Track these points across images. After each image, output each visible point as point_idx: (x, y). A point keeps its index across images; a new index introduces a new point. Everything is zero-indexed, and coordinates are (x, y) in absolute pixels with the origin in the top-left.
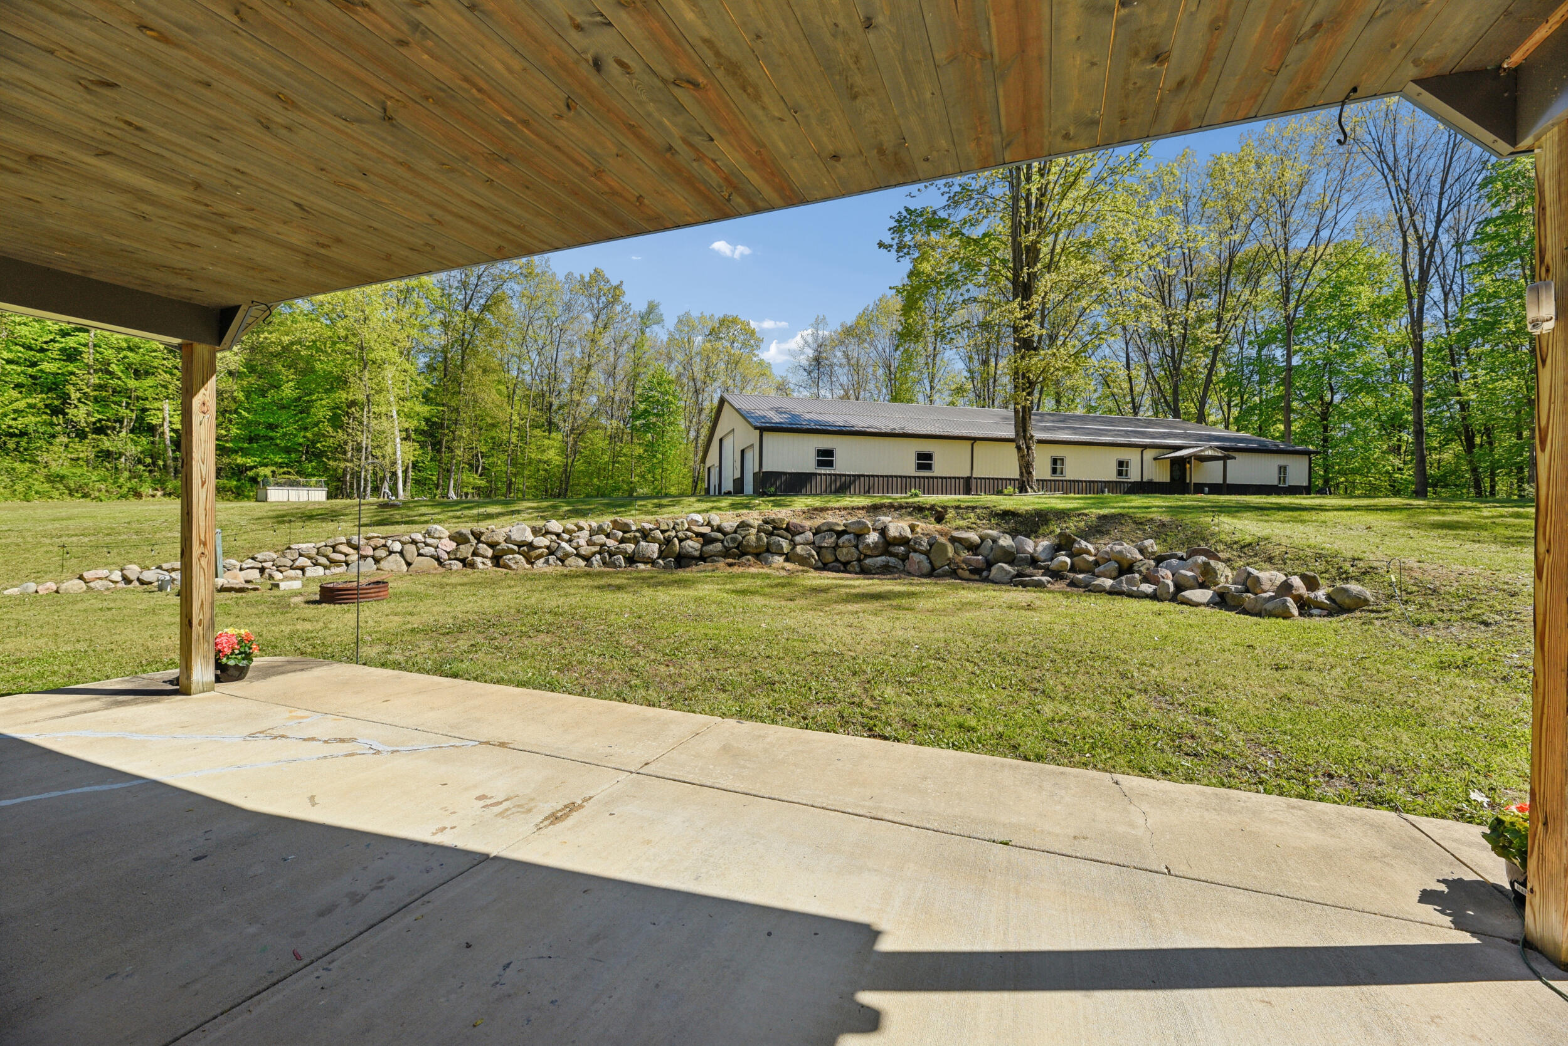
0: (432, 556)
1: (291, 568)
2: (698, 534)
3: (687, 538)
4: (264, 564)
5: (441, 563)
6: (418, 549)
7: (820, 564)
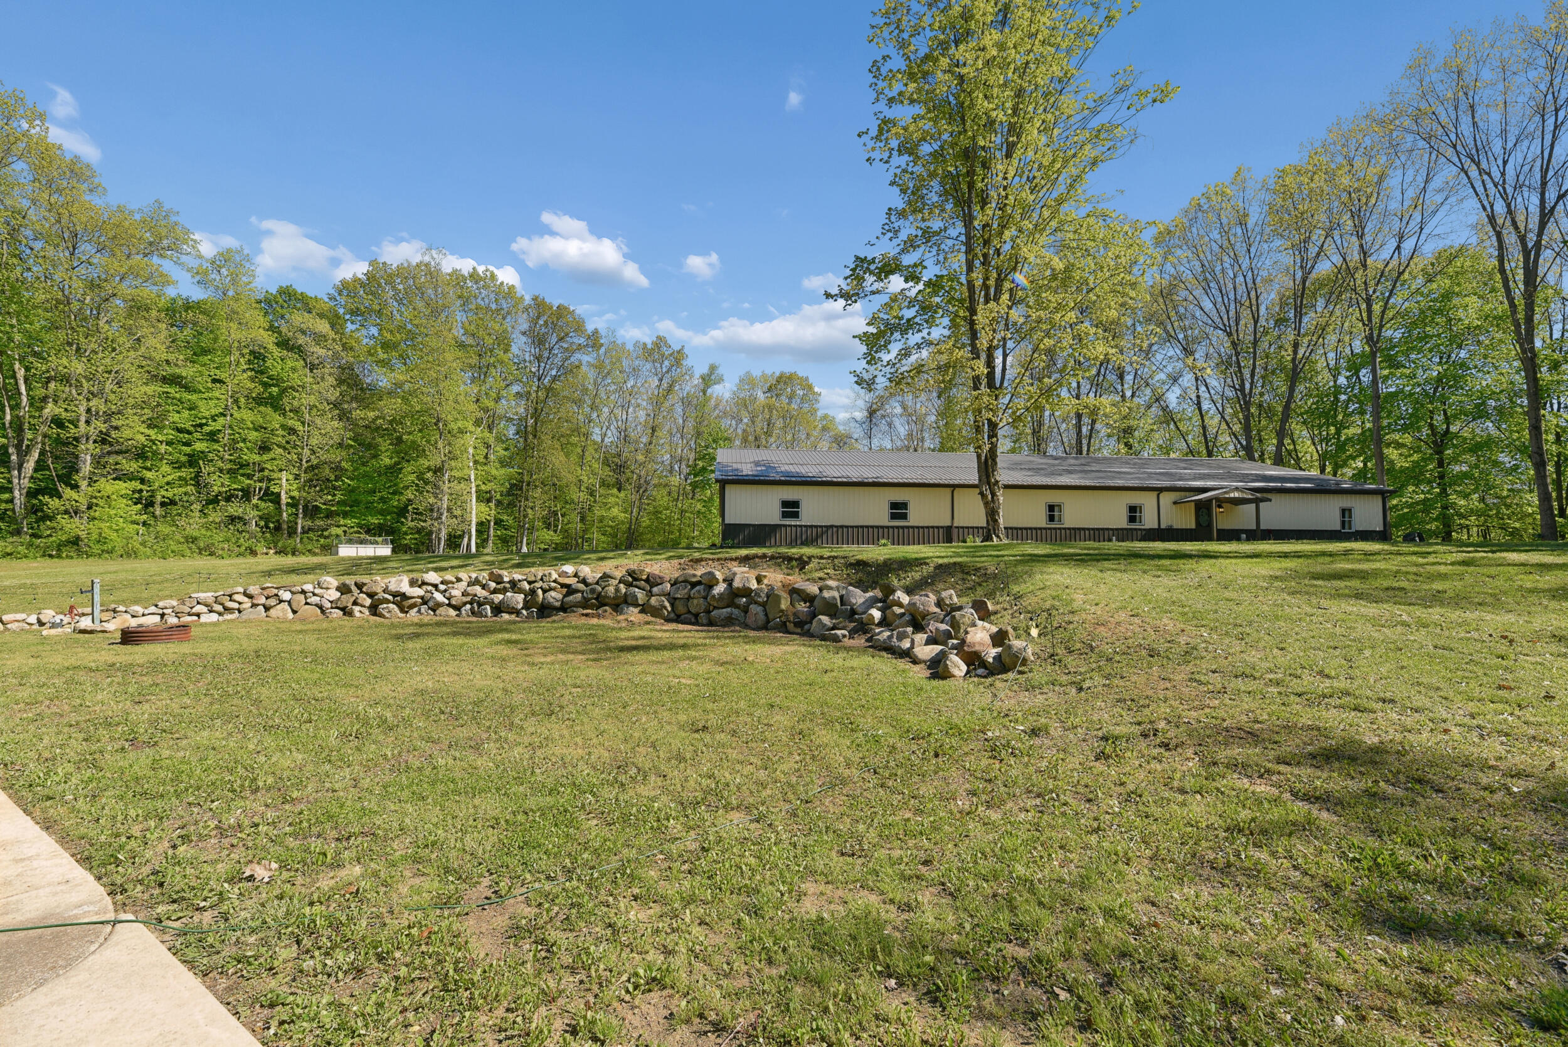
0: (316, 605)
1: (190, 614)
2: (563, 586)
3: (551, 589)
4: (165, 611)
5: (323, 612)
6: (306, 598)
7: (672, 615)
